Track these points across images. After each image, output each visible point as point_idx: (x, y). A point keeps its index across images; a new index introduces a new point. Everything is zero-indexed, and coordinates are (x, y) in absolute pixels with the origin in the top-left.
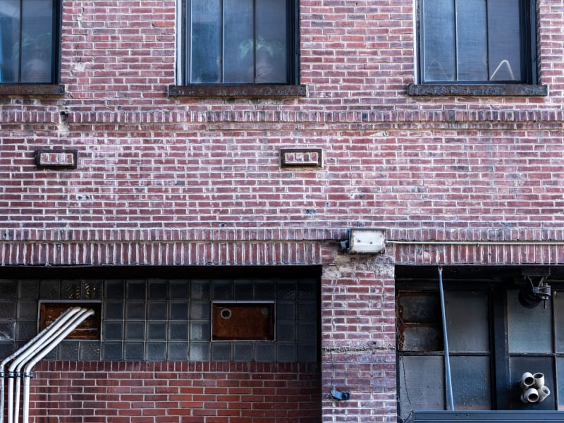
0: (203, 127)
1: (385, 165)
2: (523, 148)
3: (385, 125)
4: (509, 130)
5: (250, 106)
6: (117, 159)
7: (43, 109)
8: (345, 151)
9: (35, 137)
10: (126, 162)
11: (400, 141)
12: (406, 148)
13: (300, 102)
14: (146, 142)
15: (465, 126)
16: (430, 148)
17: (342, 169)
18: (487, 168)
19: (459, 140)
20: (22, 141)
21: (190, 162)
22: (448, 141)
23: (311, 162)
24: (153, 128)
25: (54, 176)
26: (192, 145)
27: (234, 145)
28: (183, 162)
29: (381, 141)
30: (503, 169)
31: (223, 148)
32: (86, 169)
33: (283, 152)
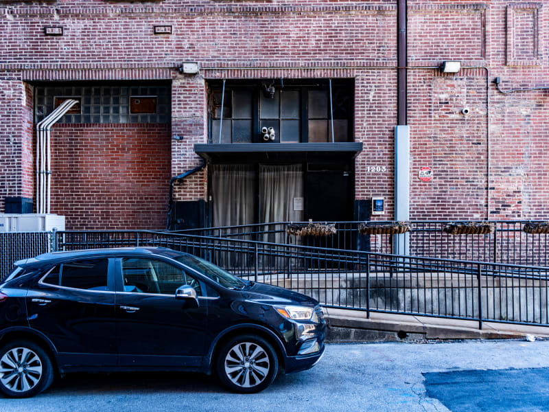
0: (119, 15)
1: (200, 33)
2: (262, 24)
3: (201, 14)
4: (256, 16)
5: (140, 5)
6: (81, 31)
7: (47, 7)
8: (183, 26)
9: (44, 21)
10: (85, 32)
11: (208, 21)
12: (210, 25)
13: (163, 3)
14: (94, 22)
15: (237, 14)
16: (221, 24)
17: (181, 35)
18: (246, 34)
19: (234, 21)
20: (38, 23)
21: (114, 32)
22: (229, 21)
23: (167, 31)
24: (97, 16)
25: (53, 39)
26: (114, 24)
27: (133, 24)
28: (110, 32)
29: (199, 22)
30: (253, 34)
31: (129, 25)
32: (67, 36)
33: (155, 27)
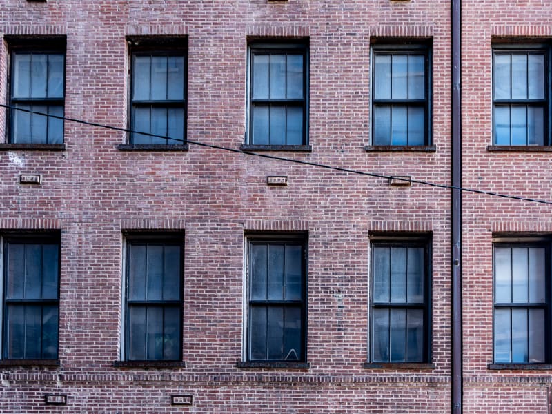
0: (131, 383)
1: (225, 404)
2: (296, 396)
3: (226, 383)
4: (289, 386)
5: (156, 372)
6: (87, 400)
7: (49, 373)
8: (204, 397)
9: (45, 388)
10: (92, 401)
11: (233, 392)
12: (236, 395)
13: (182, 370)
14: (102, 391)
15: (267, 384)
16: (248, 395)
17: (203, 406)
18: (277, 407)
19: (263, 392)
20: (38, 390)
21: (125, 402)
22: (258, 392)
23: (187, 402)
24: (106, 384)
25: (55, 408)
26: (126, 393)
27: (148, 394)
28: (121, 402)
29: (224, 392)
30: (286, 407)
31: (142, 395)
32: (72, 405)
33: (172, 397)
